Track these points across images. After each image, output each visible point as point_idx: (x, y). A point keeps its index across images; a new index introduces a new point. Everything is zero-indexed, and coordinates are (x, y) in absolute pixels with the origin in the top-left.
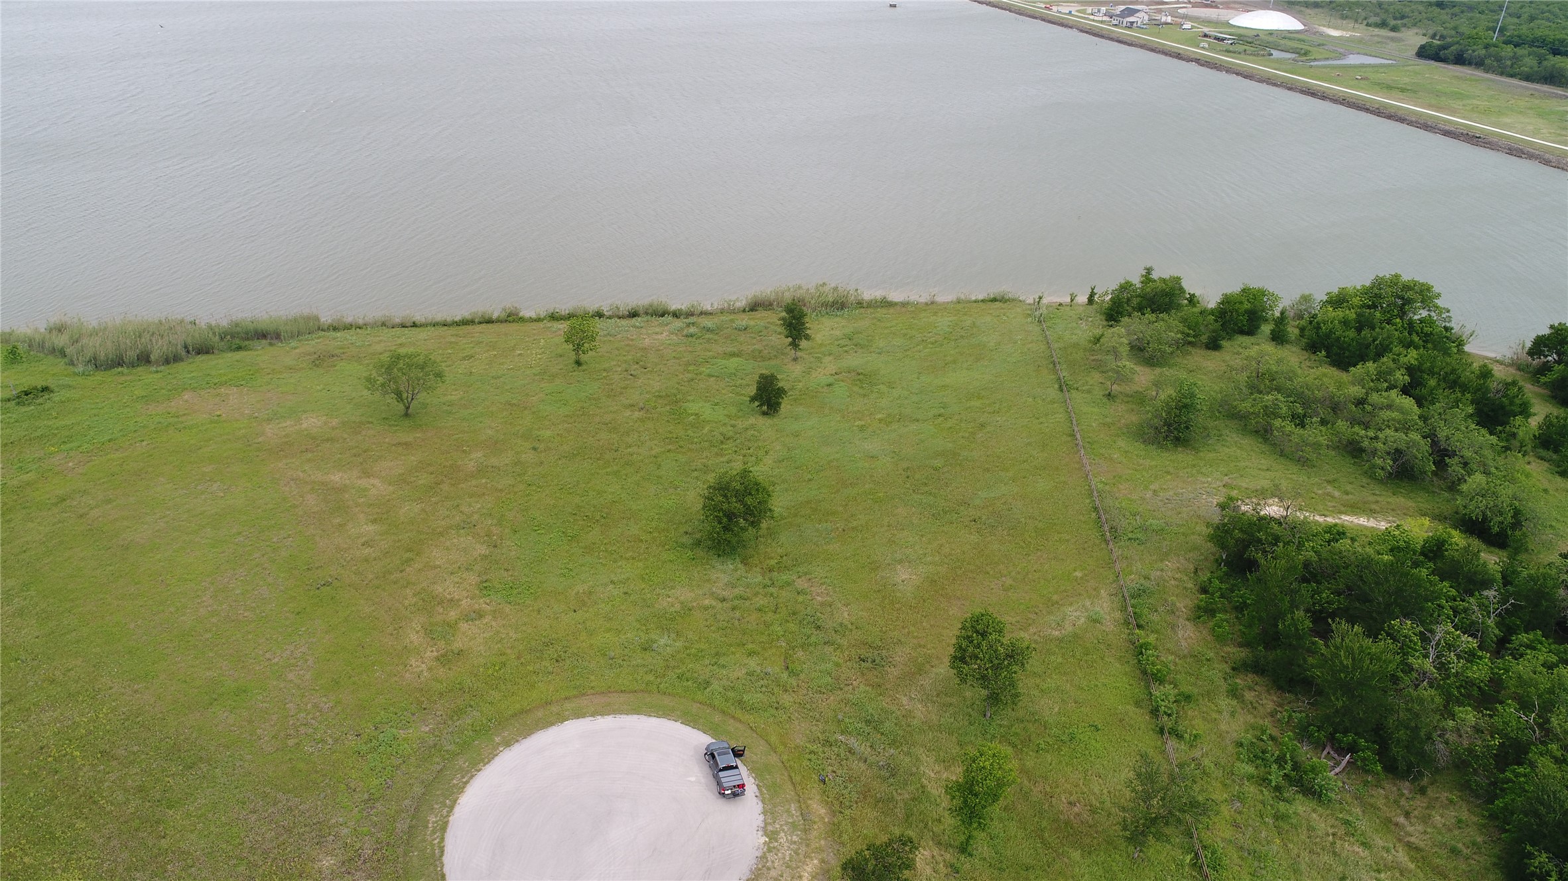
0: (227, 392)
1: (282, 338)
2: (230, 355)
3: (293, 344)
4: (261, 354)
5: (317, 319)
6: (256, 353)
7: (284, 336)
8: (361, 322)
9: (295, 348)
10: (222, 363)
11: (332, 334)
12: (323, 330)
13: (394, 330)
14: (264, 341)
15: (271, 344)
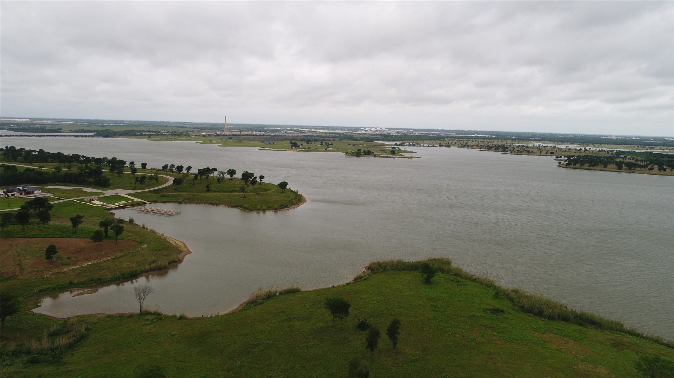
0: (568, 340)
1: (602, 327)
2: (575, 326)
3: (606, 332)
4: (590, 331)
5: (622, 325)
6: (588, 329)
7: (603, 327)
8: (645, 335)
9: (606, 334)
10: (571, 328)
11: (628, 335)
12: (623, 332)
13: (662, 346)
14: (593, 326)
15: (596, 328)
